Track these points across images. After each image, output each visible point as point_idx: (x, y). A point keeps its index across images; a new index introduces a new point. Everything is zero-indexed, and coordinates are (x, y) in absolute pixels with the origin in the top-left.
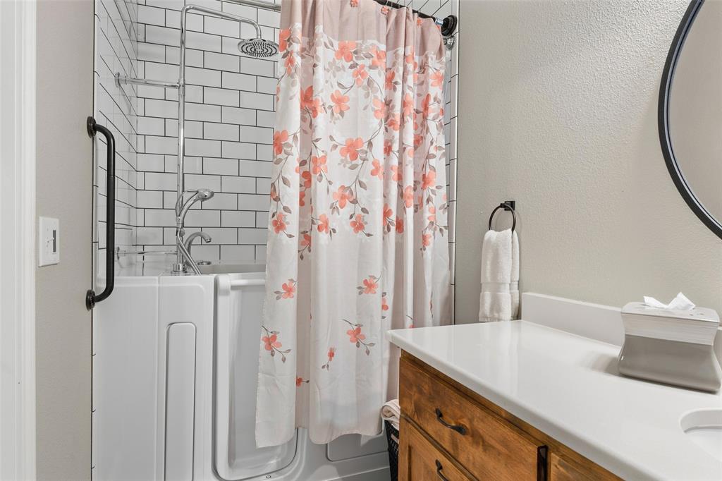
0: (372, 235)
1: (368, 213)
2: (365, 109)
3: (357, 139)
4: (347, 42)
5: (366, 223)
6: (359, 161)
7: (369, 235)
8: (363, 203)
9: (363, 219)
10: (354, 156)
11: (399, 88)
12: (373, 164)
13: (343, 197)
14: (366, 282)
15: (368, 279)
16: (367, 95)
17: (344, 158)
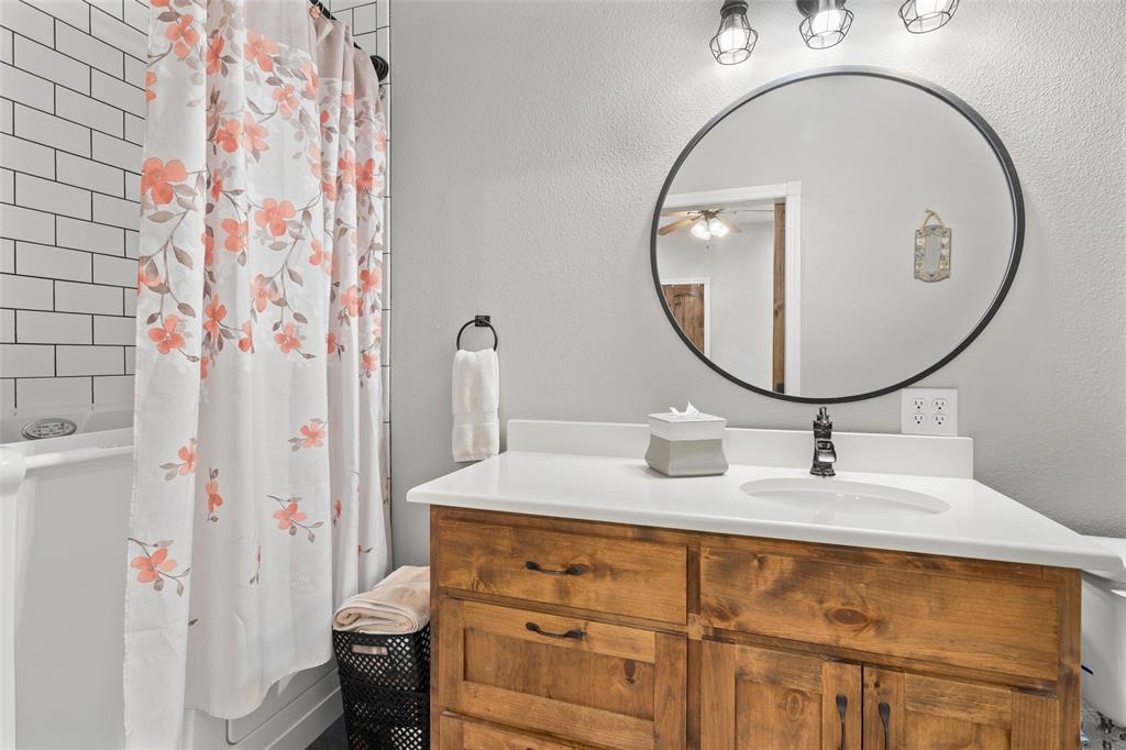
0: (314, 357)
1: (306, 322)
2: (297, 156)
3: (284, 202)
4: (263, 37)
5: (303, 338)
6: (287, 238)
7: (308, 356)
8: (297, 305)
9: (298, 331)
10: (280, 229)
11: (335, 137)
12: (314, 246)
13: (262, 294)
14: (305, 430)
15: (309, 424)
16: (299, 137)
17: (260, 229)
